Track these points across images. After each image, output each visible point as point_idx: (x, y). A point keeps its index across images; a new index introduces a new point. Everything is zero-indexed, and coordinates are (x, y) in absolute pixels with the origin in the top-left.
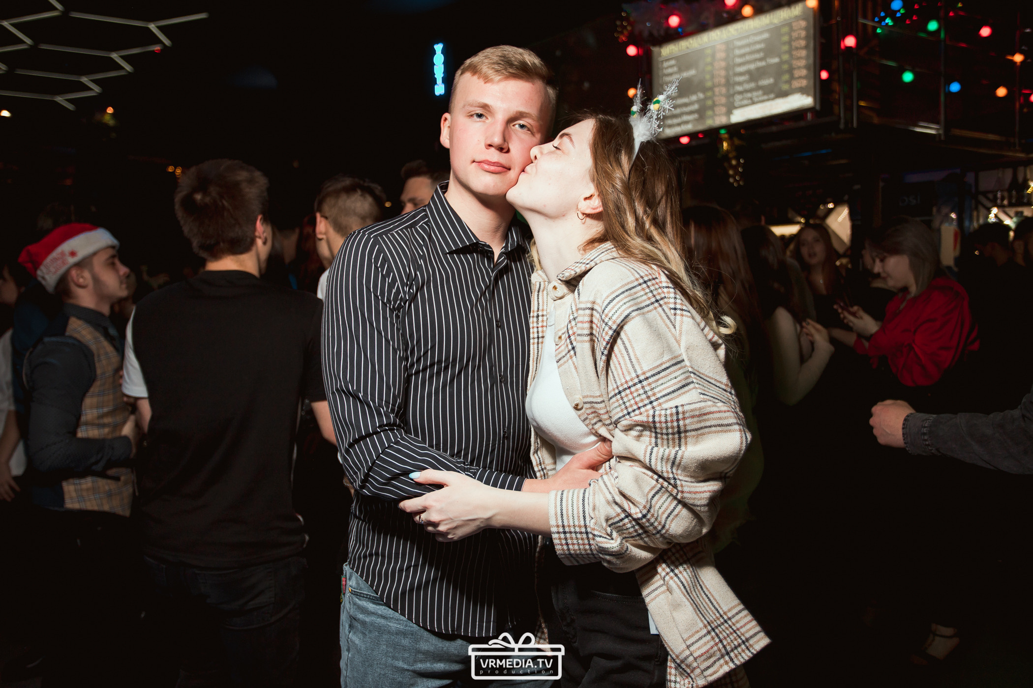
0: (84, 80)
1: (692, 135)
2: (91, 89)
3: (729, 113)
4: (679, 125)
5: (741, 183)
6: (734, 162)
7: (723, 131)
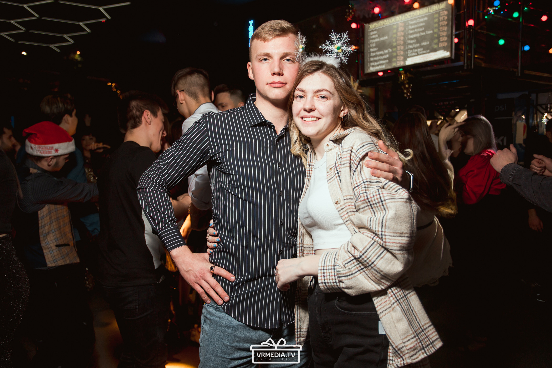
0: (65, 36)
1: (384, 71)
2: (69, 41)
3: (405, 60)
4: (378, 65)
5: (411, 97)
6: (407, 86)
7: (401, 70)
